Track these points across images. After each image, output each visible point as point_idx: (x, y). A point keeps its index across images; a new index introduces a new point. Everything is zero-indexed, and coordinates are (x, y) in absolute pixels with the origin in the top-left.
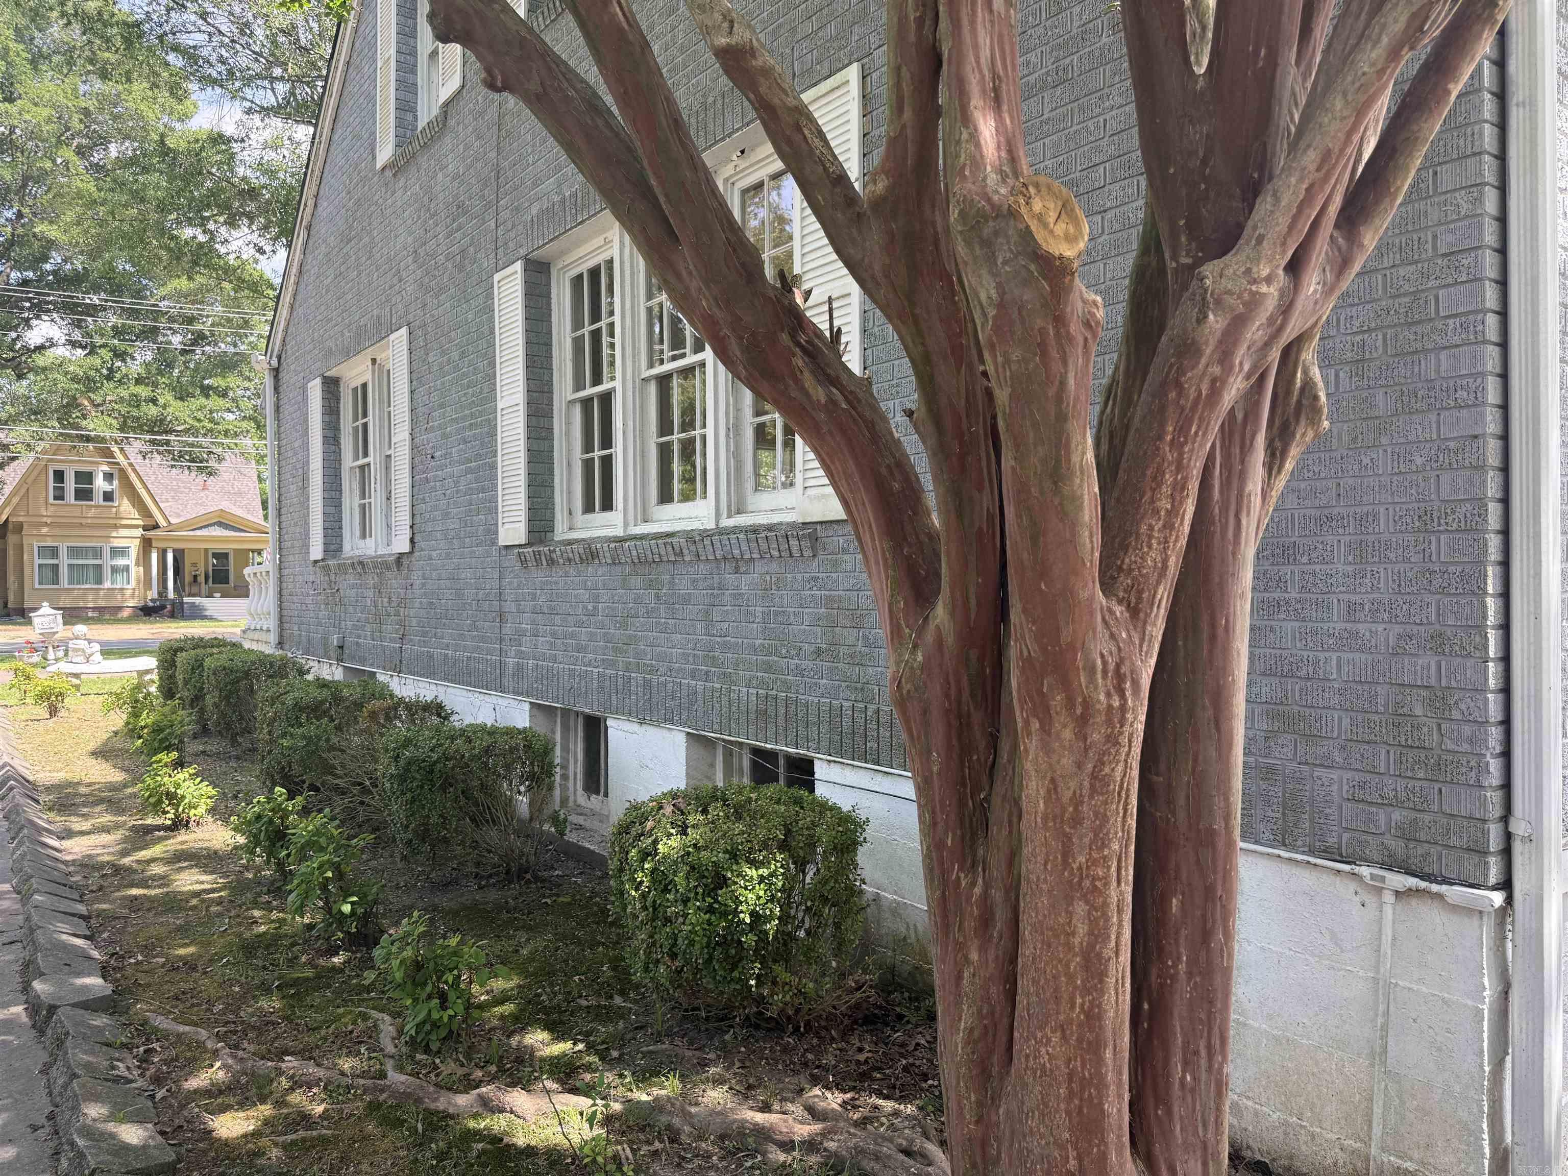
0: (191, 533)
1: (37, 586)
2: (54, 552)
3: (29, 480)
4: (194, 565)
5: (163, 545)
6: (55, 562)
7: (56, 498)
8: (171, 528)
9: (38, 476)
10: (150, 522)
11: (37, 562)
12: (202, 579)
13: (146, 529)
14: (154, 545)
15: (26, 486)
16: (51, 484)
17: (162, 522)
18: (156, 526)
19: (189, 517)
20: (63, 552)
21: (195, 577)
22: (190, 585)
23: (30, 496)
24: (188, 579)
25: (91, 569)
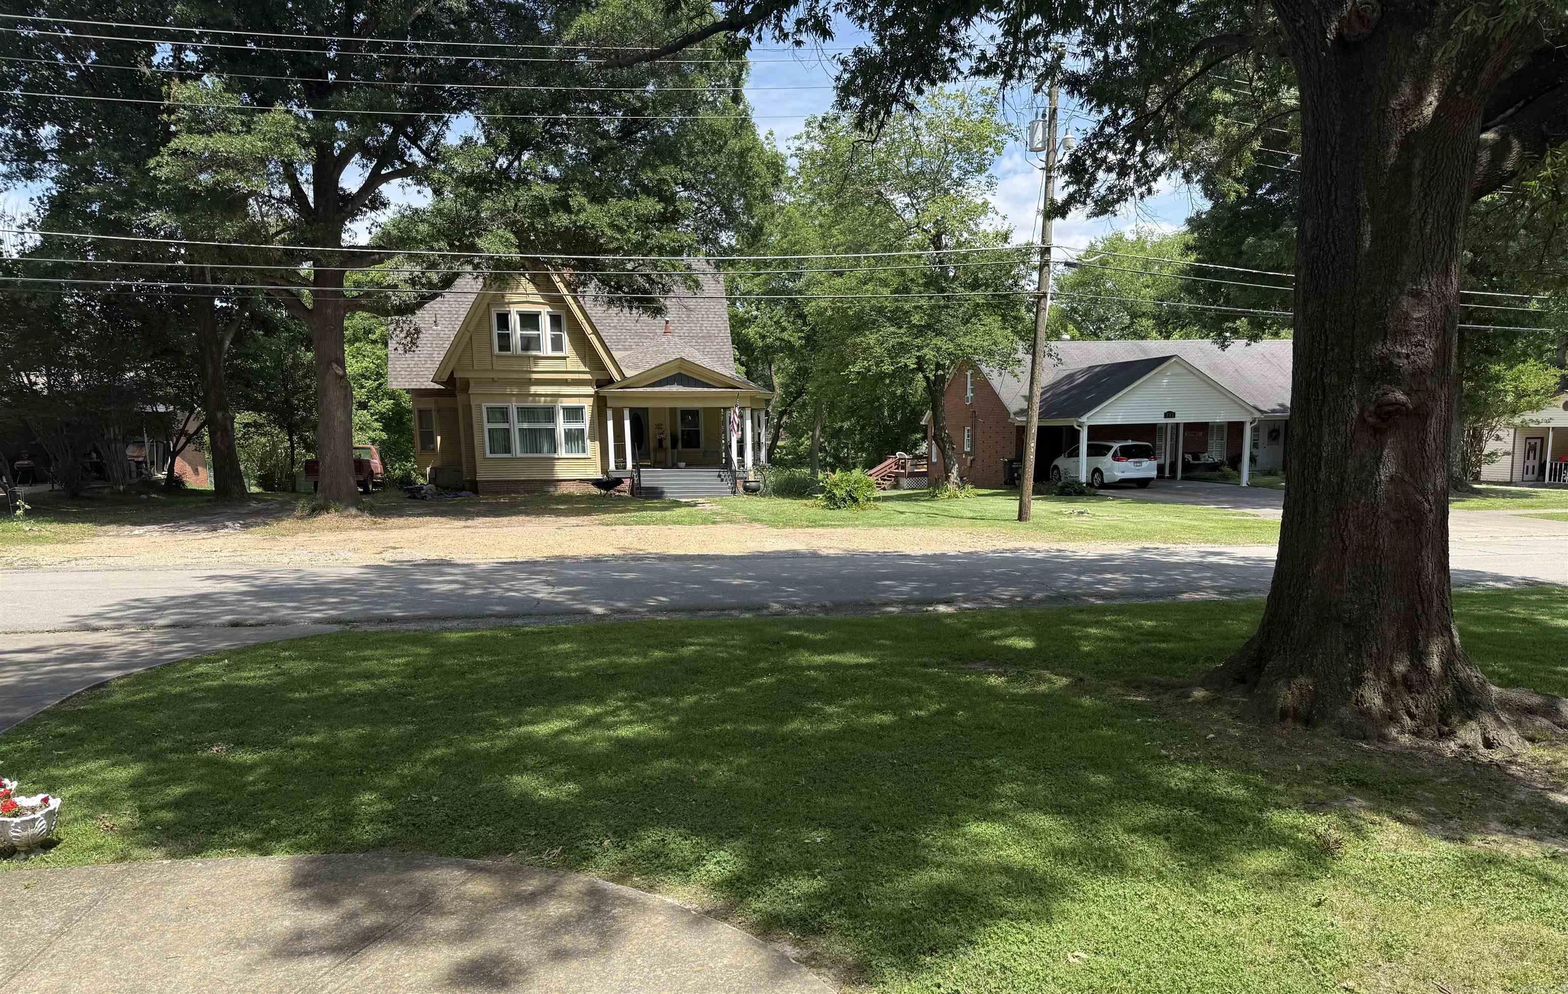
0: (649, 389)
1: (488, 455)
2: (504, 414)
3: (471, 329)
4: (659, 426)
5: (619, 404)
6: (505, 426)
7: (501, 349)
8: (627, 383)
9: (480, 321)
10: (601, 376)
11: (487, 426)
12: (668, 443)
13: (600, 384)
14: (609, 405)
15: (468, 335)
16: (495, 332)
17: (617, 377)
18: (611, 381)
19: (648, 367)
20: (514, 415)
21: (660, 441)
22: (655, 450)
23: (475, 344)
24: (653, 444)
25: (544, 434)
